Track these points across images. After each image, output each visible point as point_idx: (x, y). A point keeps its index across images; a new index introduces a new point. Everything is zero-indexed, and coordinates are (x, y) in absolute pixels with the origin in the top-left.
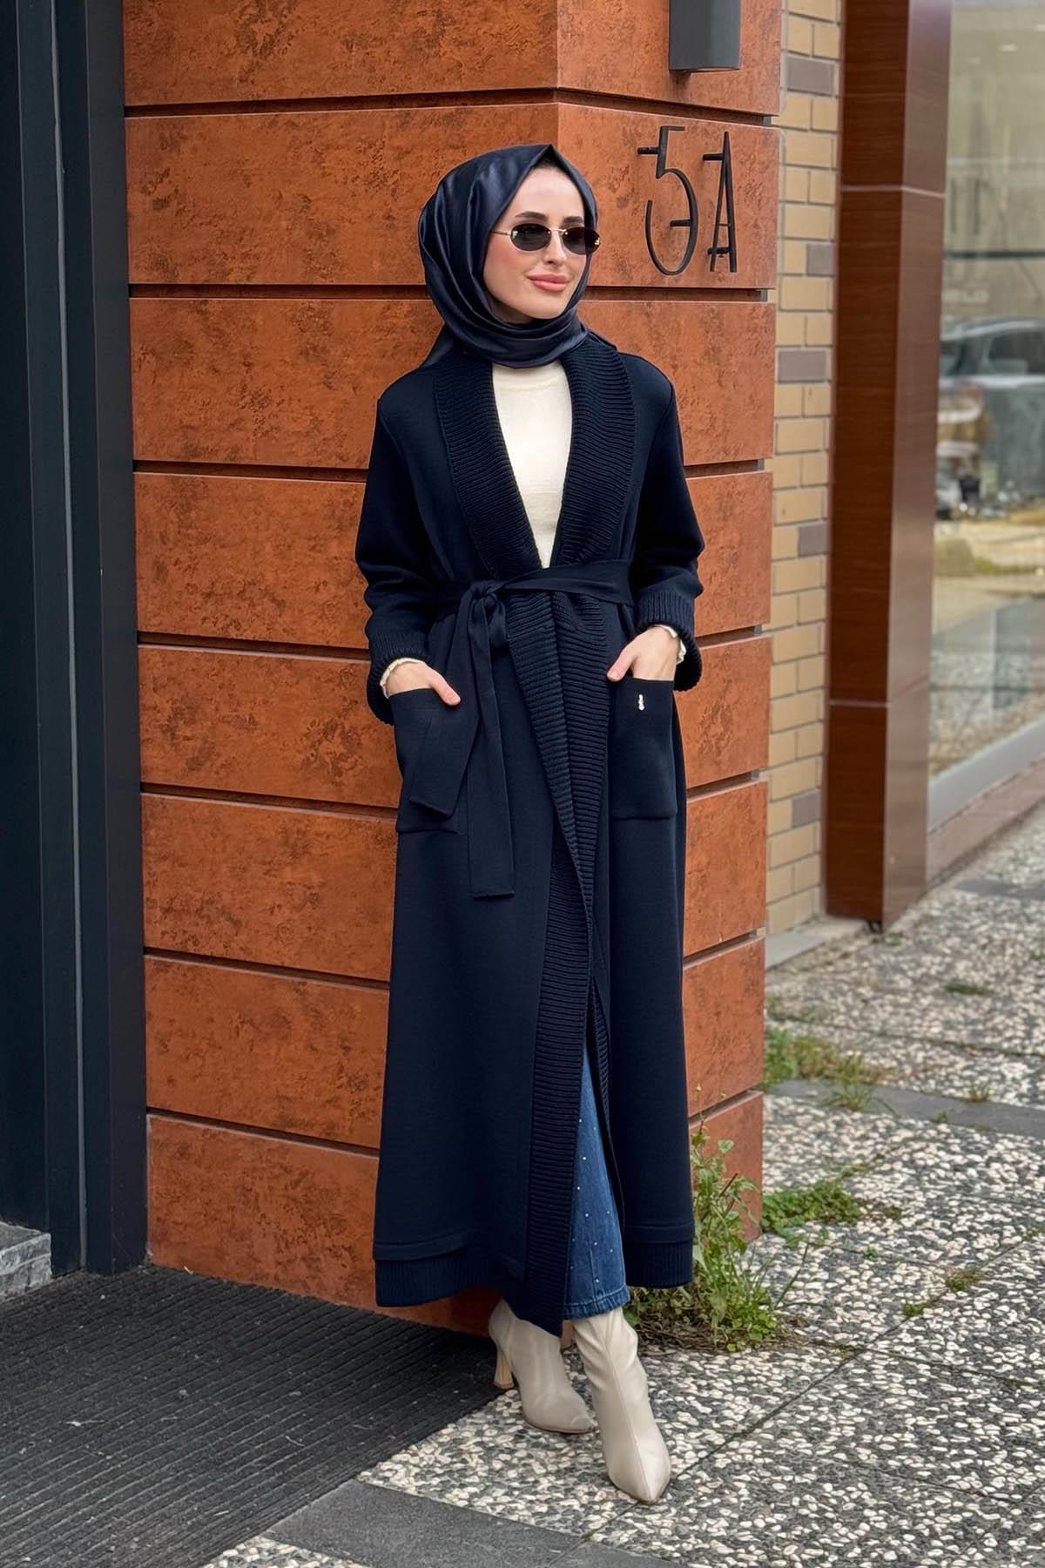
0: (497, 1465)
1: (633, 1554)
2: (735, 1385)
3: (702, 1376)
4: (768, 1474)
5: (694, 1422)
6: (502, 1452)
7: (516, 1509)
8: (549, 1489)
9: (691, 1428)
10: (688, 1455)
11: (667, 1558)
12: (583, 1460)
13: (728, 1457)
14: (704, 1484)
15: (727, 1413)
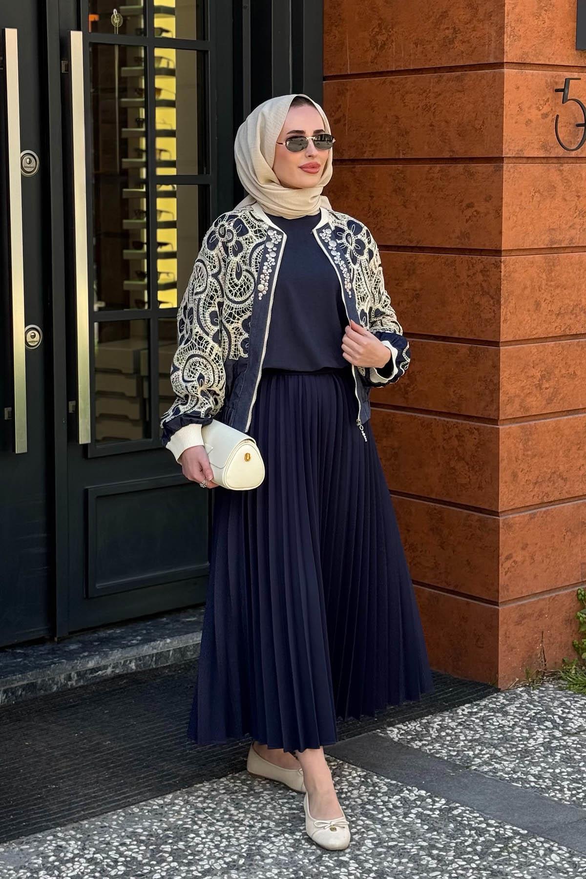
0: (443, 734)
1: (487, 776)
2: (582, 713)
3: (569, 708)
4: (575, 752)
5: (552, 726)
6: (448, 729)
7: (441, 752)
8: (462, 746)
9: (547, 728)
10: (538, 740)
11: (502, 778)
12: (486, 736)
13: (559, 743)
14: (539, 752)
15: (570, 724)
